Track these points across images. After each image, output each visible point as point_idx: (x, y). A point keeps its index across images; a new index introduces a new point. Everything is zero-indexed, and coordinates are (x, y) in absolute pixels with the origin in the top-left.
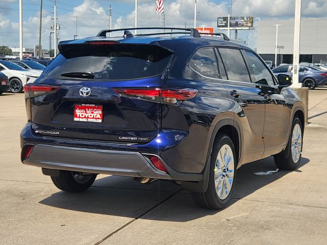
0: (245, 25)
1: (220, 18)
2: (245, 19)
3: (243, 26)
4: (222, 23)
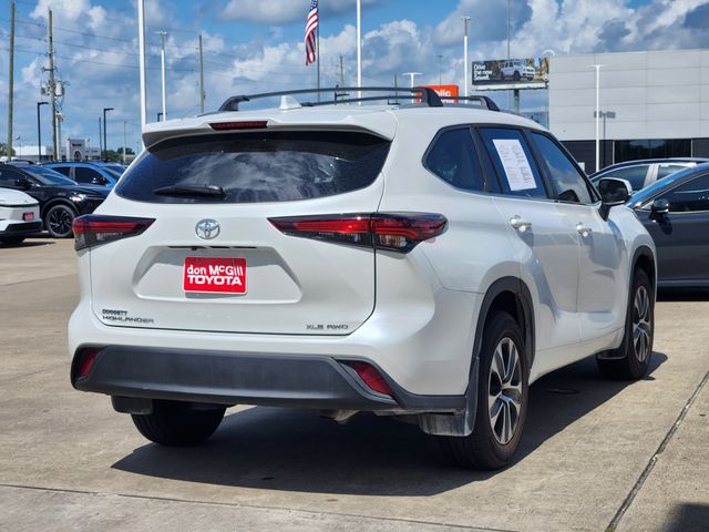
0: (536, 77)
1: (478, 63)
2: (537, 64)
3: (530, 79)
4: (482, 75)
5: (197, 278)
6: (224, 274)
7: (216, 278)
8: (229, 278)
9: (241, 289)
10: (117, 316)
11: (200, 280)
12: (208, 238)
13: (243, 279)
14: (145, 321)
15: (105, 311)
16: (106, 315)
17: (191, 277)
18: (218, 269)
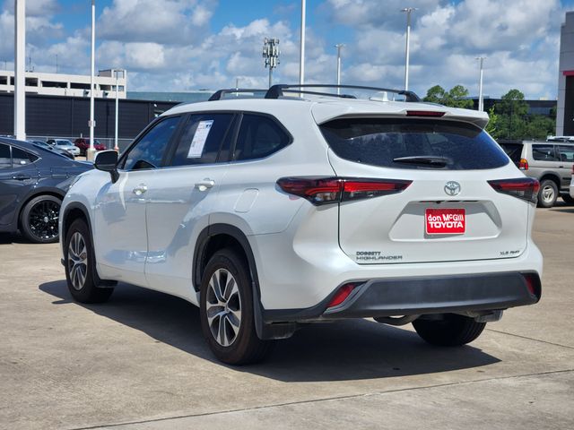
5: (436, 223)
6: (452, 220)
7: (448, 223)
8: (455, 223)
9: (462, 230)
10: (371, 256)
11: (438, 225)
12: (452, 194)
13: (463, 223)
14: (395, 258)
15: (359, 253)
16: (359, 256)
17: (432, 223)
18: (448, 217)
